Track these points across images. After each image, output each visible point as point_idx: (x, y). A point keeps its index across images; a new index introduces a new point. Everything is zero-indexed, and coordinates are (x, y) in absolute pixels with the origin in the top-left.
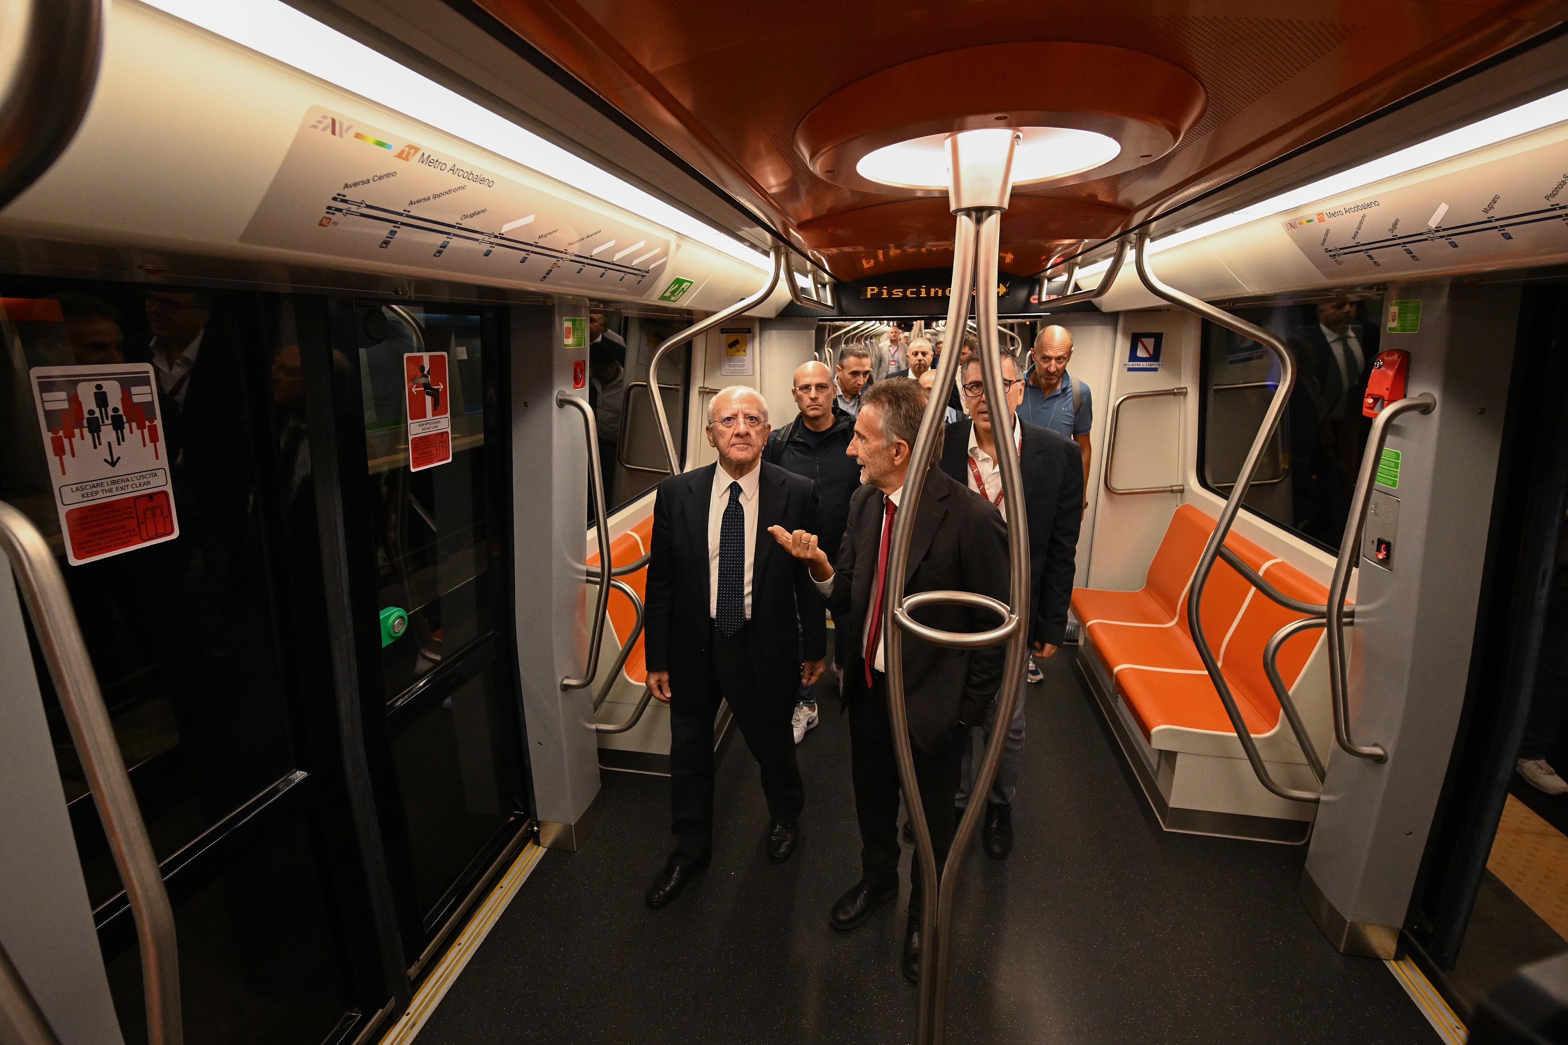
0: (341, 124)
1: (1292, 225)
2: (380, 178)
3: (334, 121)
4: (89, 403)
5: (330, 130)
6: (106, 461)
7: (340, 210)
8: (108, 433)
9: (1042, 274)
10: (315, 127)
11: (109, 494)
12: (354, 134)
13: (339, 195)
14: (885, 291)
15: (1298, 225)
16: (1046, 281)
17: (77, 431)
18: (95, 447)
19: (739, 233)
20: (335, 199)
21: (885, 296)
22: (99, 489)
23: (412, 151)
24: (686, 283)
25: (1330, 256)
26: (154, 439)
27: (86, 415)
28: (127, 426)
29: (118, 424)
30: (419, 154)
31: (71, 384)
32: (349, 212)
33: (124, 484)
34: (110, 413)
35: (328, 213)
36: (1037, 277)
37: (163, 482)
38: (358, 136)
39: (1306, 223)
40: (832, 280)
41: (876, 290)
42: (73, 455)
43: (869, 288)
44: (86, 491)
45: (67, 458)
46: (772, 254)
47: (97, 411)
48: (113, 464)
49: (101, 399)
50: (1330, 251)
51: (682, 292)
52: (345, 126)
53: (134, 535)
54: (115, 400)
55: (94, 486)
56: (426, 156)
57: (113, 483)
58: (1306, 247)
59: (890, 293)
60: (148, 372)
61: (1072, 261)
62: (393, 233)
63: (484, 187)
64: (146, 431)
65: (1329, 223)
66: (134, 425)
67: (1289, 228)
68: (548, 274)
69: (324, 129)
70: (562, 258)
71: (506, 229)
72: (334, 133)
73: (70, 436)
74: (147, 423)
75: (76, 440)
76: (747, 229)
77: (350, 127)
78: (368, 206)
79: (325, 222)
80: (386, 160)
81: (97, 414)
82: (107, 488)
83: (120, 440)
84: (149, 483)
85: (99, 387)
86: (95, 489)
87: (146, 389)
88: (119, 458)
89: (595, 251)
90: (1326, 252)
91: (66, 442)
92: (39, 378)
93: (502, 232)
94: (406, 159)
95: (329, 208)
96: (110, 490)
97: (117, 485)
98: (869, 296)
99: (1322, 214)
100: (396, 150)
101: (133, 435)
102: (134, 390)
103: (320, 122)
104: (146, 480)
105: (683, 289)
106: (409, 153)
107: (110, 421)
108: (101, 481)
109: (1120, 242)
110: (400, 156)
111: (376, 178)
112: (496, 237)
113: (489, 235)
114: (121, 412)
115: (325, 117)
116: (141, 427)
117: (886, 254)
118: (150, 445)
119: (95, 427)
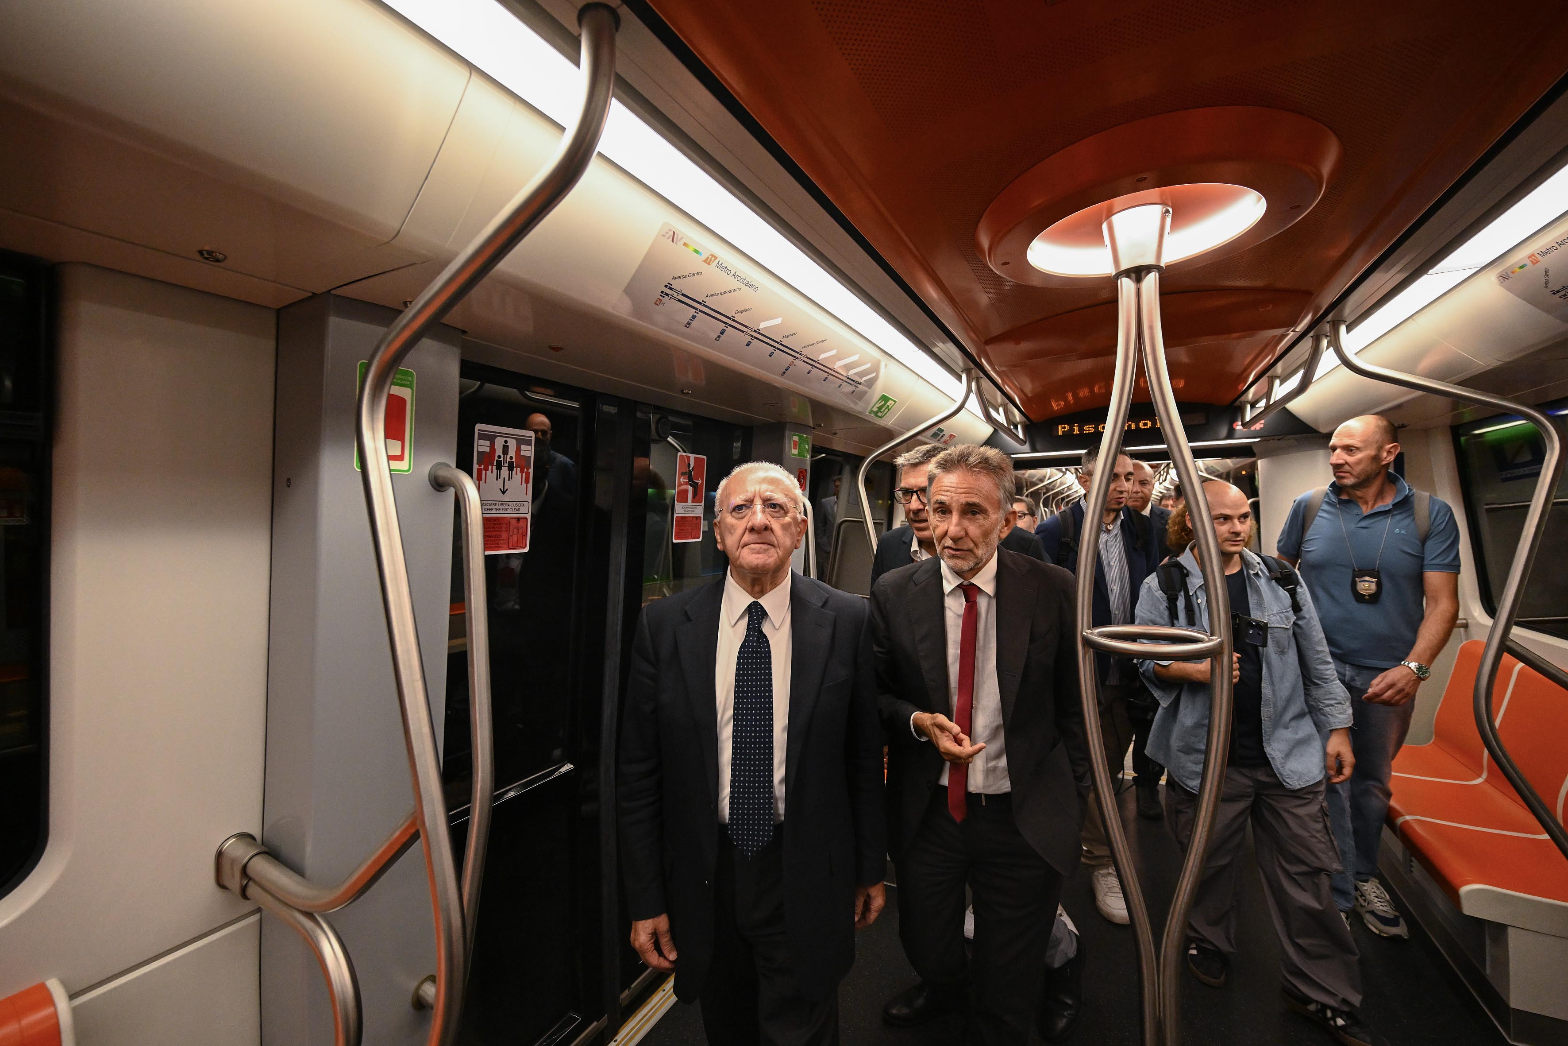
0: (678, 235)
1: (1504, 277)
2: (693, 275)
3: (674, 233)
4: (499, 451)
5: (671, 239)
6: (500, 489)
7: (667, 295)
8: (505, 471)
9: (1243, 399)
10: (664, 236)
11: (498, 512)
12: (683, 243)
13: (669, 284)
14: (1076, 429)
15: (1511, 275)
16: (1249, 407)
17: (490, 467)
18: (497, 480)
19: (935, 350)
20: (666, 286)
21: (1077, 432)
22: (494, 507)
23: (713, 259)
24: (890, 402)
25: (1560, 297)
26: (527, 482)
27: (497, 458)
28: (515, 469)
29: (511, 468)
30: (717, 261)
31: (491, 438)
32: (672, 297)
33: (507, 507)
34: (508, 459)
35: (661, 295)
36: (1237, 403)
37: (526, 512)
38: (685, 244)
39: (1518, 270)
40: (1024, 419)
41: (1067, 427)
42: (485, 483)
43: (1060, 427)
44: (486, 507)
45: (482, 482)
46: (964, 377)
47: (502, 456)
48: (504, 492)
49: (506, 449)
50: (1558, 292)
51: (887, 410)
52: (679, 237)
53: (504, 544)
54: (512, 452)
55: (491, 505)
56: (720, 263)
57: (502, 505)
58: (1531, 298)
59: (1081, 429)
60: (531, 437)
61: (1269, 374)
62: (694, 317)
63: (752, 291)
64: (524, 474)
65: (1544, 262)
66: (519, 469)
67: (1502, 281)
68: (786, 370)
69: (668, 238)
70: (797, 358)
71: (762, 326)
72: (673, 241)
73: (486, 469)
74: (525, 470)
75: (489, 472)
76: (940, 345)
77: (682, 238)
78: (683, 295)
79: (658, 303)
80: (696, 263)
81: (502, 459)
82: (498, 507)
83: (510, 477)
84: (519, 510)
85: (506, 442)
86: (491, 507)
87: (528, 448)
88: (507, 489)
89: (822, 357)
90: (1554, 294)
91: (484, 472)
92: (479, 430)
93: (759, 328)
94: (709, 264)
95: (662, 292)
96: (499, 510)
97: (503, 507)
98: (1060, 433)
99: (1533, 255)
100: (704, 257)
101: (517, 476)
102: (523, 447)
103: (667, 233)
104: (518, 507)
105: (888, 406)
106: (711, 260)
107: (506, 465)
108: (495, 502)
109: (1314, 337)
110: (705, 261)
111: (690, 275)
112: (755, 331)
113: (751, 329)
114: (513, 460)
115: (670, 230)
116: (522, 472)
117: (1075, 396)
118: (524, 484)
119: (499, 468)
